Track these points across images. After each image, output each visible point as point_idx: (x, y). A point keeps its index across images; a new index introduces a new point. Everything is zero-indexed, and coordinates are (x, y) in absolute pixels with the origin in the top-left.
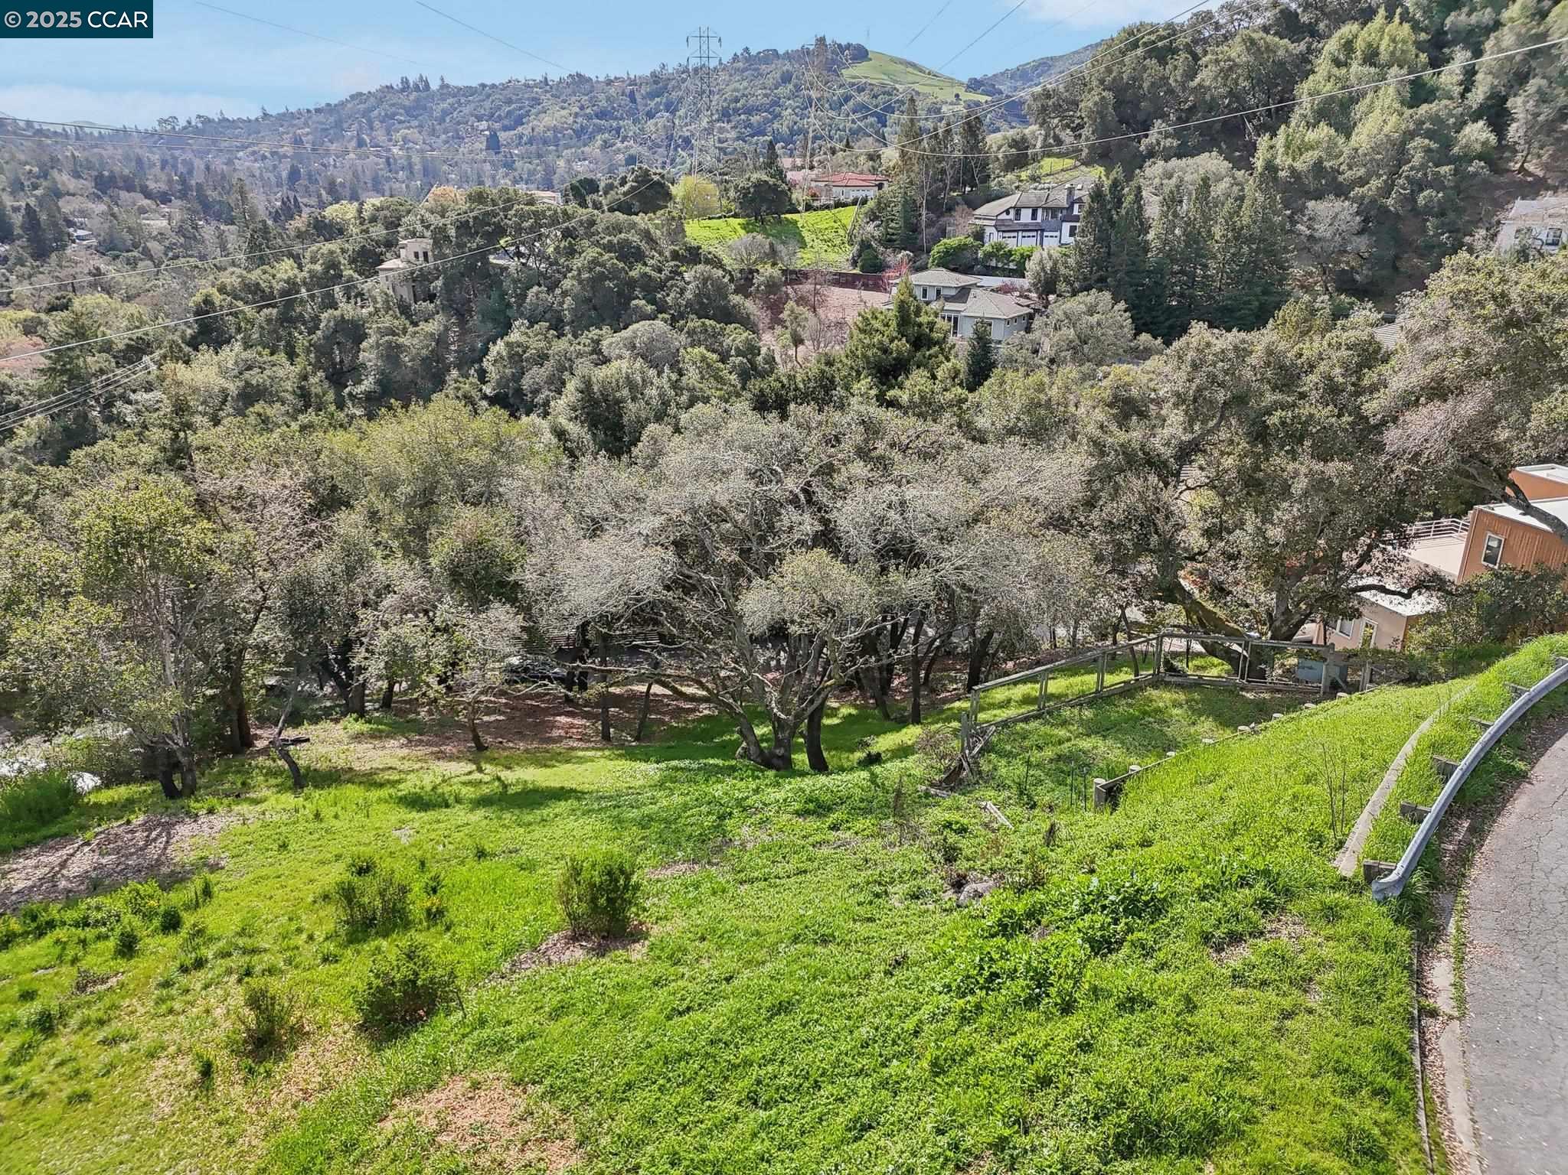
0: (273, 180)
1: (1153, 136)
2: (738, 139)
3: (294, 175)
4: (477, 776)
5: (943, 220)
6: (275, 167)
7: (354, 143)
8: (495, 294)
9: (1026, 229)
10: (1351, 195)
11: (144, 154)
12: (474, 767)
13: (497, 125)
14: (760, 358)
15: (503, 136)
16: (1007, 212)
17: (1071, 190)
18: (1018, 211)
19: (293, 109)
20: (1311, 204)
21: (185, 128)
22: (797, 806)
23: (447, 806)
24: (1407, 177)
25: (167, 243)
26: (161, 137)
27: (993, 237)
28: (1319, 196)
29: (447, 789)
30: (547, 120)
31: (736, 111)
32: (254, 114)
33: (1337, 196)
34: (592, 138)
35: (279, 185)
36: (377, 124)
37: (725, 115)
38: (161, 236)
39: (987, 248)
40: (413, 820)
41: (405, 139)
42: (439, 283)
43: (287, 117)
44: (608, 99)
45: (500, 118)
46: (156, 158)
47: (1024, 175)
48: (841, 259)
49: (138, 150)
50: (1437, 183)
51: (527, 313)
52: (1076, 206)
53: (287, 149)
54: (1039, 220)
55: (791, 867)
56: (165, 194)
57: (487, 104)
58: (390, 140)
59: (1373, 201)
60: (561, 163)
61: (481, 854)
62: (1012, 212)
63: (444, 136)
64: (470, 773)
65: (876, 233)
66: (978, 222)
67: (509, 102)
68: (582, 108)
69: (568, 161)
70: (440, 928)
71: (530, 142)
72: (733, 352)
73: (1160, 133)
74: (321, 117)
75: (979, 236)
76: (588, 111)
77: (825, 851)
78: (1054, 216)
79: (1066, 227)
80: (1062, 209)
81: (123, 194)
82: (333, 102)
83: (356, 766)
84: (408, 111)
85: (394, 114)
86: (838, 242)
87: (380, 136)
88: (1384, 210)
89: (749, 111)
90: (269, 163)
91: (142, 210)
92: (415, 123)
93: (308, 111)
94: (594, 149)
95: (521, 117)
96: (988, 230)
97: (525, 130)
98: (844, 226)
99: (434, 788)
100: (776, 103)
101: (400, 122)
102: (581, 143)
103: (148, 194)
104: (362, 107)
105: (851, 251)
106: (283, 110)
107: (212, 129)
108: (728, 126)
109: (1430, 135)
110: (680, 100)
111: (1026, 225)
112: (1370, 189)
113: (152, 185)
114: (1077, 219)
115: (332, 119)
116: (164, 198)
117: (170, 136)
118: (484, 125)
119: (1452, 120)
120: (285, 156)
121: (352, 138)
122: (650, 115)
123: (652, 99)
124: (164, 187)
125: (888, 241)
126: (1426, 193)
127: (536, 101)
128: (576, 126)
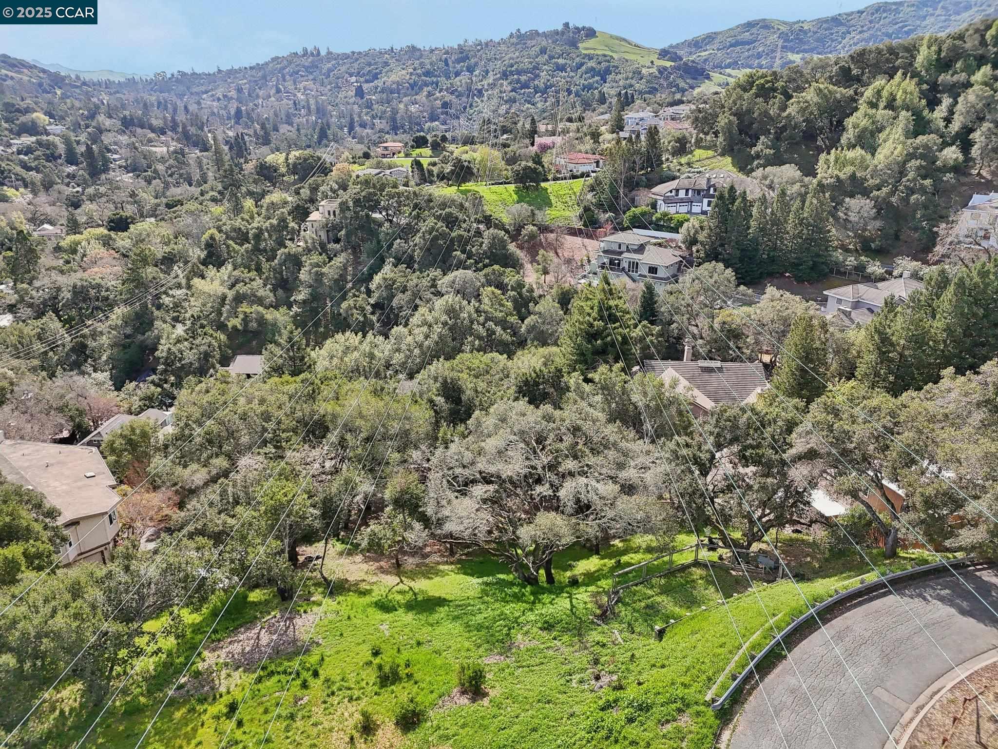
0: (225, 114)
1: (759, 147)
2: (512, 91)
3: (238, 112)
4: (401, 586)
5: (634, 193)
6: (226, 106)
7: (273, 91)
8: (374, 242)
9: (682, 201)
10: (871, 195)
11: (146, 96)
12: (399, 580)
13: (362, 79)
14: (524, 290)
15: (365, 86)
16: (671, 192)
17: (709, 180)
18: (677, 191)
19: (236, 67)
20: (847, 200)
21: (170, 79)
22: (539, 625)
23: (396, 610)
24: (905, 186)
25: (167, 165)
26: (156, 84)
27: (662, 208)
28: (852, 196)
30: (394, 77)
31: (512, 73)
32: (213, 70)
33: (863, 195)
34: (421, 89)
35: (229, 118)
36: (287, 77)
37: (505, 75)
38: (162, 160)
39: (658, 215)
40: (385, 619)
41: (305, 88)
42: (343, 232)
43: (231, 72)
44: (431, 64)
45: (364, 75)
46: (154, 99)
47: (683, 161)
48: (572, 216)
49: (142, 94)
50: (923, 190)
51: (394, 255)
52: (712, 189)
53: (233, 93)
54: (690, 196)
55: (538, 661)
56: (163, 128)
57: (356, 65)
58: (296, 89)
59: (884, 199)
60: (402, 106)
61: (419, 644)
62: (674, 191)
63: (329, 87)
65: (594, 201)
66: (653, 196)
67: (370, 64)
68: (415, 69)
69: (406, 106)
70: (412, 682)
71: (382, 91)
72: (509, 287)
73: (763, 144)
74: (254, 72)
75: (654, 205)
76: (419, 71)
77: (551, 653)
78: (699, 193)
79: (706, 201)
80: (703, 190)
81: (139, 130)
82: (261, 62)
84: (306, 68)
85: (299, 71)
86: (570, 204)
87: (290, 85)
88: (889, 204)
89: (519, 73)
90: (222, 103)
91: (150, 141)
92: (311, 77)
93: (246, 68)
94: (422, 97)
95: (377, 74)
96: (659, 202)
97: (379, 83)
98: (575, 193)
100: (536, 68)
101: (302, 76)
102: (414, 92)
103: (153, 130)
104: (278, 66)
105: (579, 211)
106: (230, 67)
107: (187, 80)
108: (505, 83)
109: (922, 157)
110: (476, 64)
111: (682, 199)
112: (882, 192)
113: (155, 122)
114: (713, 196)
115: (260, 74)
116: (162, 131)
117: (161, 83)
118: (353, 79)
119: (936, 147)
120: (232, 98)
121: (273, 85)
122: (457, 74)
123: (459, 63)
124: (161, 123)
125: (600, 205)
126: (915, 196)
127: (386, 64)
128: (411, 81)
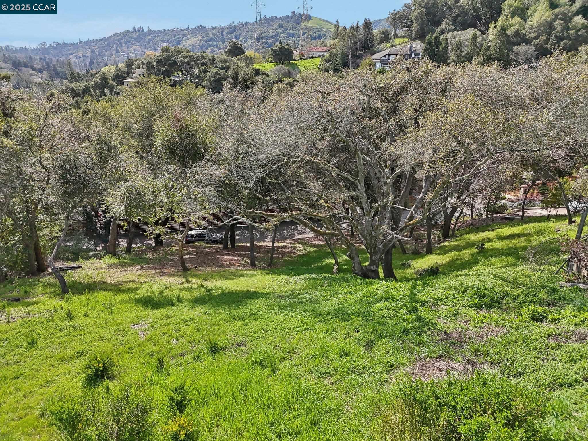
0: (83, 65)
1: (443, 25)
3: (91, 63)
4: (186, 285)
5: (358, 61)
6: (84, 60)
10: (532, 43)
11: (33, 56)
12: (184, 280)
13: (170, 45)
16: (385, 56)
17: (411, 47)
18: (389, 55)
19: (91, 39)
20: (515, 47)
21: (49, 47)
24: (555, 36)
26: (40, 50)
27: (380, 67)
29: (170, 293)
30: (189, 42)
31: (262, 38)
32: (76, 41)
33: (526, 44)
34: (207, 48)
36: (123, 44)
37: (258, 40)
40: (147, 316)
41: (134, 50)
43: (89, 43)
44: (213, 35)
45: (171, 42)
46: (38, 57)
47: (388, 45)
49: (30, 55)
52: (413, 54)
53: (89, 54)
56: (40, 69)
57: (166, 37)
58: (129, 50)
59: (541, 45)
62: (387, 56)
63: (149, 49)
64: (183, 283)
65: (330, 66)
66: (373, 60)
67: (175, 36)
68: (203, 38)
73: (446, 24)
74: (102, 42)
76: (205, 39)
80: (407, 55)
81: (24, 69)
82: (107, 37)
83: (109, 281)
84: (135, 39)
85: (130, 41)
87: (126, 49)
89: (267, 38)
90: (82, 59)
91: (32, 75)
92: (139, 44)
93: (97, 40)
95: (179, 41)
96: (377, 64)
98: (316, 65)
99: (161, 293)
100: (277, 35)
101: (133, 44)
103: (33, 69)
104: (118, 38)
106: (87, 40)
107: (59, 47)
108: (259, 44)
109: (562, 19)
110: (240, 34)
112: (540, 41)
113: (35, 66)
115: (106, 43)
116: (40, 71)
117: (43, 50)
119: (569, 14)
120: (88, 57)
121: (114, 50)
123: (229, 34)
124: (40, 67)
125: (335, 70)
127: (185, 35)
128: (201, 44)
